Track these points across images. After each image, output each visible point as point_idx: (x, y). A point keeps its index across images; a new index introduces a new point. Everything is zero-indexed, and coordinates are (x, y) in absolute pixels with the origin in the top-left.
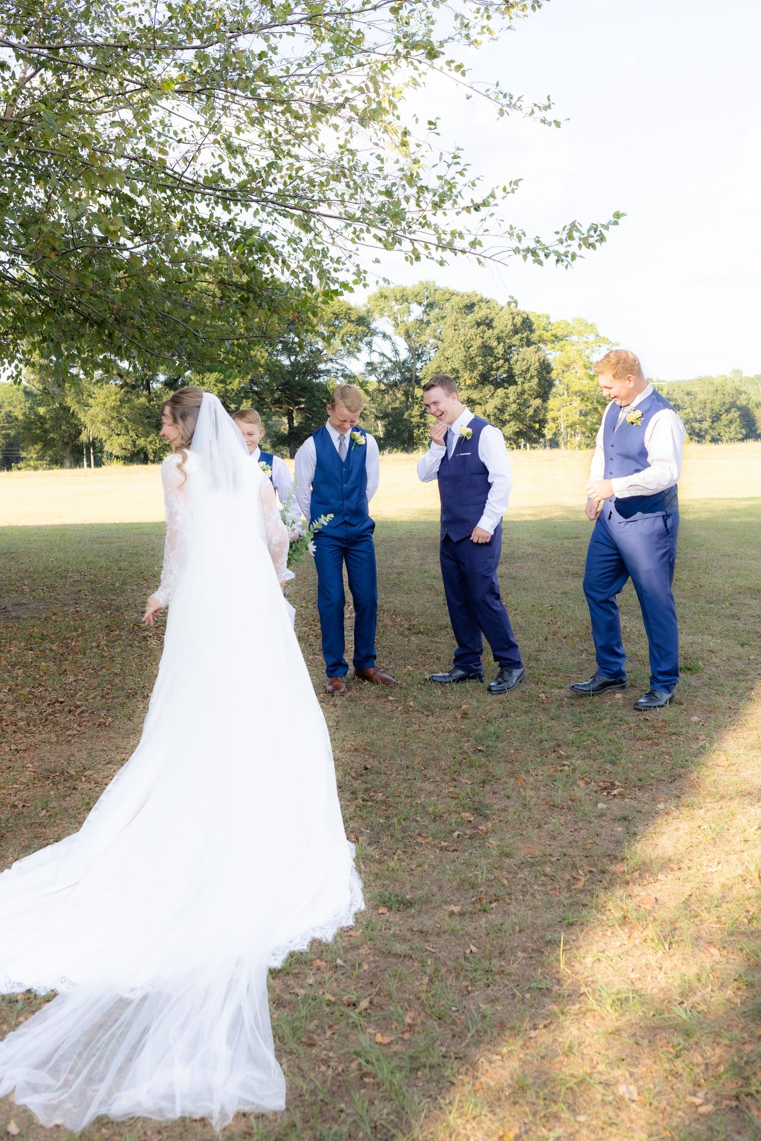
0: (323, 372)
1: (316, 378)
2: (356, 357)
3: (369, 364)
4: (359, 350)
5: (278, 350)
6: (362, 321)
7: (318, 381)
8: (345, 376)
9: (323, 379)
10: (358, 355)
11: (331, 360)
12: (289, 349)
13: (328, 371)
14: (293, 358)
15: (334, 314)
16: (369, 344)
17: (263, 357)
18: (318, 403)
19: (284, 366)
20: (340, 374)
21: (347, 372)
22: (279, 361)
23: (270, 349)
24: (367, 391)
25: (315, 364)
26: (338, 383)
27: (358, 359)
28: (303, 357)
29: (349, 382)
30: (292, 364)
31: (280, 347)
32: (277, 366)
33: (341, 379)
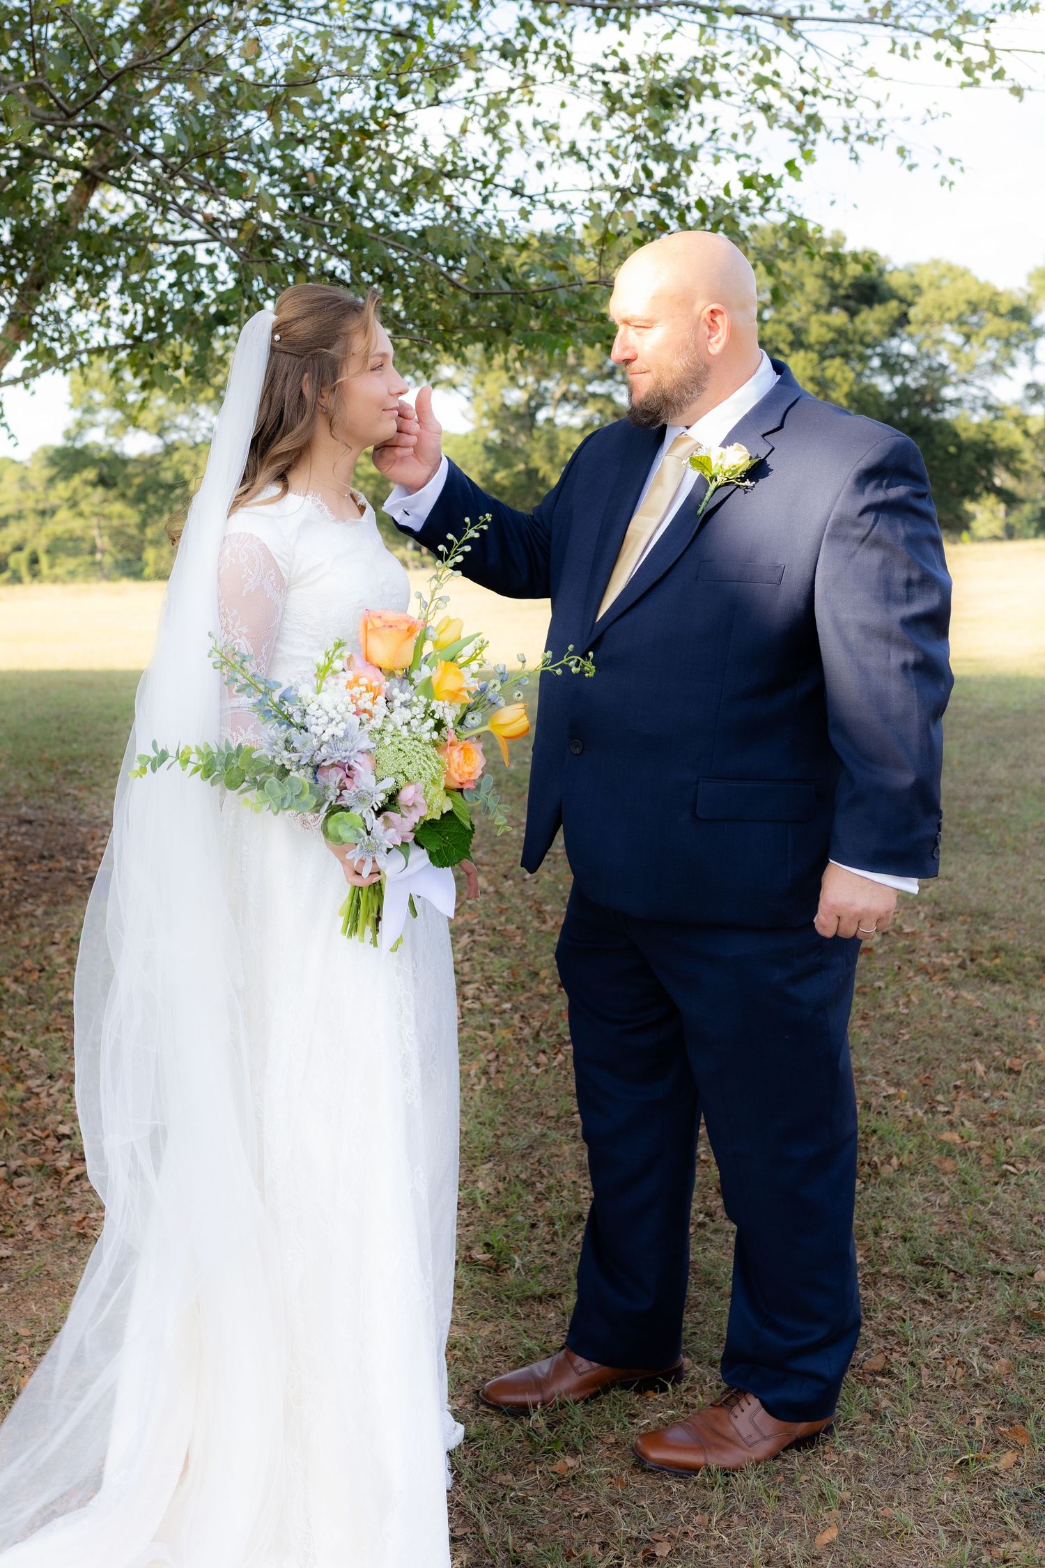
0: (951, 402)
1: (936, 411)
2: (1006, 375)
3: (1029, 386)
4: (1013, 364)
5: (872, 369)
6: (1018, 313)
7: (940, 416)
8: (989, 408)
9: (949, 414)
10: (1010, 371)
11: (964, 381)
12: (891, 366)
13: (957, 402)
14: (898, 380)
15: (969, 303)
16: (1030, 351)
17: (845, 380)
18: (940, 453)
19: (881, 394)
20: (979, 403)
21: (992, 401)
22: (874, 386)
23: (858, 367)
24: (1026, 433)
25: (937, 391)
26: (976, 419)
27: (1010, 378)
28: (915, 379)
29: (997, 418)
30: (897, 390)
31: (876, 362)
32: (869, 394)
33: (982, 412)
